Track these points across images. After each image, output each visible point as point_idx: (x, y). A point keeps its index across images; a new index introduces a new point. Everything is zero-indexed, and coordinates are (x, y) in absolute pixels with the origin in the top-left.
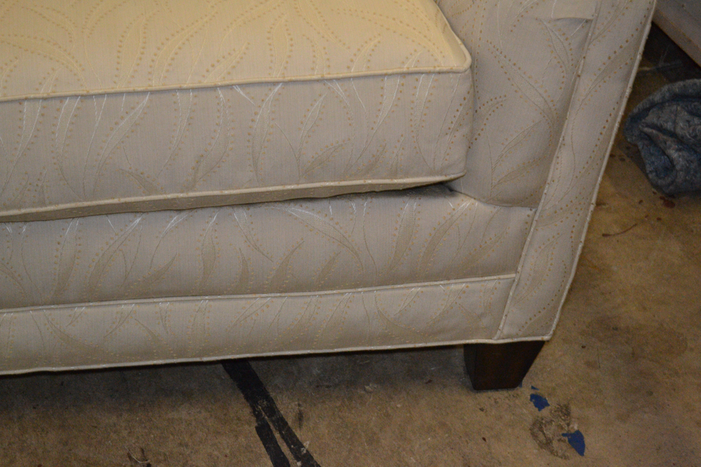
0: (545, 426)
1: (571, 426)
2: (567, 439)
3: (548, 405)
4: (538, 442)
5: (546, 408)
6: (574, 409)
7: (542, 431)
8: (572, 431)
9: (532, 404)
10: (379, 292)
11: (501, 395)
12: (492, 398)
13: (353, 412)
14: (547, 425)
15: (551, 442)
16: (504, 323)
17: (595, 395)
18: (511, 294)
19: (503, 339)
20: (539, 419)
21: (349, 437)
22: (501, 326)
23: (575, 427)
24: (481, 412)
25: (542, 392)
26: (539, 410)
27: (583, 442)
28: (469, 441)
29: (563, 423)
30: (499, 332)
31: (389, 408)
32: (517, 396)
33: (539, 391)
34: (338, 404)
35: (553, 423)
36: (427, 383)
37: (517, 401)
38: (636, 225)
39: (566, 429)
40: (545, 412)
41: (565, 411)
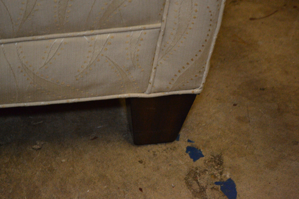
0: (200, 175)
1: (223, 175)
2: (219, 187)
3: (203, 156)
4: (192, 191)
5: (201, 158)
6: (226, 159)
7: (197, 181)
8: (225, 180)
9: (188, 155)
10: (20, 44)
11: (159, 148)
12: (151, 151)
13: (19, 167)
14: (201, 174)
15: (204, 190)
16: (155, 76)
17: (246, 146)
18: (158, 45)
19: (155, 92)
20: (194, 169)
21: (11, 191)
22: (151, 80)
23: (228, 175)
24: (140, 165)
25: (197, 144)
26: (195, 160)
27: (235, 190)
28: (126, 192)
29: (216, 172)
30: (150, 86)
31: (54, 163)
32: (174, 149)
33: (194, 144)
34: (7, 160)
35: (207, 173)
36: (92, 140)
37: (174, 153)
38: (276, 11)
39: (219, 177)
40: (200, 162)
41: (218, 161)
